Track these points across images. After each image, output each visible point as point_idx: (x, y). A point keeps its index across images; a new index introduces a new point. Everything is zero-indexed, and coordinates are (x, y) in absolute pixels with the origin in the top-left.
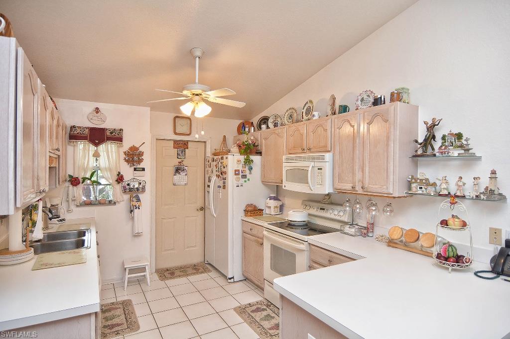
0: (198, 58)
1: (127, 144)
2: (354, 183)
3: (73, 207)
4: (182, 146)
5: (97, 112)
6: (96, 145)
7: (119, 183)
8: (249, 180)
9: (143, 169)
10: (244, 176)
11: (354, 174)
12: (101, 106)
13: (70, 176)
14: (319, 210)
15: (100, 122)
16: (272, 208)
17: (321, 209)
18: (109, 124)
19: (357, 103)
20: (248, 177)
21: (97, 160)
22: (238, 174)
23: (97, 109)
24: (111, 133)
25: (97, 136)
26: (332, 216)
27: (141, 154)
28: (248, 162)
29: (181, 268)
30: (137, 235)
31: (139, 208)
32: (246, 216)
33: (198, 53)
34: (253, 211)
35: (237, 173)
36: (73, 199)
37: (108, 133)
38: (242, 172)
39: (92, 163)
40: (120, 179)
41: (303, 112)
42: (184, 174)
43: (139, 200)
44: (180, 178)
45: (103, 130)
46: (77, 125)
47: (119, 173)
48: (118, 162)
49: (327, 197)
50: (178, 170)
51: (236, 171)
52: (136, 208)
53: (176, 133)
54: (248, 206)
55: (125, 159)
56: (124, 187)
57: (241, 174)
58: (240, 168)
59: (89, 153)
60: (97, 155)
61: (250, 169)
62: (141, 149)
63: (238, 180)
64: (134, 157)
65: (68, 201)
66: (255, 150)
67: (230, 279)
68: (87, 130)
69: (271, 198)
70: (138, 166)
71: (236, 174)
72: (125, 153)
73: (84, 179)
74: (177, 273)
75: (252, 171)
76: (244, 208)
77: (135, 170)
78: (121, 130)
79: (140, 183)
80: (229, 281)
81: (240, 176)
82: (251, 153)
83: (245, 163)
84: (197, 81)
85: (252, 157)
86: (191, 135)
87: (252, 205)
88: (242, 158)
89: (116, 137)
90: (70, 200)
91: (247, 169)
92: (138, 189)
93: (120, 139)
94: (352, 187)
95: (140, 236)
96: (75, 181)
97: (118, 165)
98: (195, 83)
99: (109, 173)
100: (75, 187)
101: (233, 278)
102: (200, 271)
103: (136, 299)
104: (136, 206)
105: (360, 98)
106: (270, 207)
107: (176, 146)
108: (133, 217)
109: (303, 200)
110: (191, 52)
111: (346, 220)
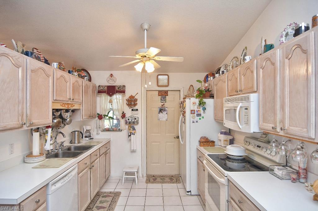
0: (146, 30)
1: (128, 95)
2: (275, 123)
3: (100, 132)
4: (163, 94)
5: (111, 77)
6: (111, 96)
7: (123, 118)
8: (203, 118)
9: (137, 110)
10: (199, 115)
11: (275, 114)
12: (113, 72)
13: (98, 114)
14: (256, 147)
15: (114, 82)
16: (222, 141)
17: (258, 146)
18: (118, 83)
19: (281, 39)
20: (202, 115)
21: (111, 104)
22: (194, 113)
23: (112, 74)
24: (118, 88)
25: (111, 90)
26: (266, 155)
27: (136, 100)
28: (201, 104)
29: (163, 176)
30: (133, 151)
31: (134, 134)
32: (200, 146)
33: (146, 27)
34: (206, 142)
35: (192, 112)
36: (99, 127)
37: (117, 89)
38: (197, 112)
39: (109, 106)
40: (123, 116)
41: (241, 59)
42: (165, 113)
43: (134, 129)
44: (163, 116)
45: (114, 87)
46: (100, 85)
47: (123, 112)
48: (122, 106)
49: (264, 136)
50: (161, 110)
51: (192, 111)
52: (132, 134)
53: (158, 86)
54: (202, 138)
55: (127, 104)
56: (126, 121)
57: (196, 113)
58: (195, 108)
59: (107, 101)
60: (111, 102)
61: (204, 109)
62: (136, 97)
63: (193, 118)
64: (132, 102)
65: (97, 128)
66: (209, 94)
67: (188, 192)
68: (106, 88)
69: (222, 133)
70: (134, 108)
71: (191, 114)
72: (127, 100)
73: (105, 115)
74: (158, 179)
75: (206, 111)
76: (199, 139)
77: (132, 110)
78: (124, 86)
79: (135, 119)
80: (187, 193)
81: (195, 115)
82: (205, 97)
83: (200, 104)
84: (146, 47)
85: (205, 100)
86: (169, 86)
87: (205, 137)
88: (197, 101)
89: (121, 90)
90: (98, 128)
91: (201, 109)
92: (134, 122)
93: (123, 92)
94: (273, 128)
95: (135, 152)
96: (100, 117)
97: (123, 108)
98: (144, 48)
99: (118, 113)
100: (100, 121)
101: (190, 191)
102: (173, 181)
103: (124, 193)
104: (132, 133)
105: (284, 33)
106: (220, 140)
107: (160, 94)
108: (131, 139)
109: (246, 137)
110: (141, 26)
111: (277, 161)
